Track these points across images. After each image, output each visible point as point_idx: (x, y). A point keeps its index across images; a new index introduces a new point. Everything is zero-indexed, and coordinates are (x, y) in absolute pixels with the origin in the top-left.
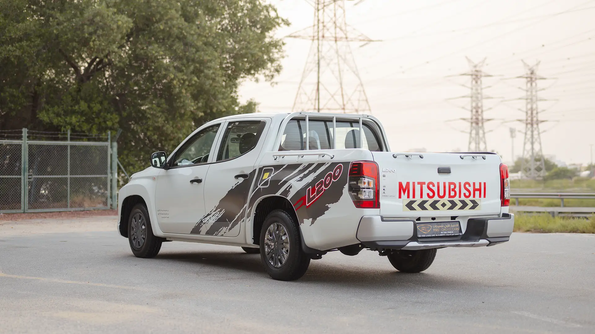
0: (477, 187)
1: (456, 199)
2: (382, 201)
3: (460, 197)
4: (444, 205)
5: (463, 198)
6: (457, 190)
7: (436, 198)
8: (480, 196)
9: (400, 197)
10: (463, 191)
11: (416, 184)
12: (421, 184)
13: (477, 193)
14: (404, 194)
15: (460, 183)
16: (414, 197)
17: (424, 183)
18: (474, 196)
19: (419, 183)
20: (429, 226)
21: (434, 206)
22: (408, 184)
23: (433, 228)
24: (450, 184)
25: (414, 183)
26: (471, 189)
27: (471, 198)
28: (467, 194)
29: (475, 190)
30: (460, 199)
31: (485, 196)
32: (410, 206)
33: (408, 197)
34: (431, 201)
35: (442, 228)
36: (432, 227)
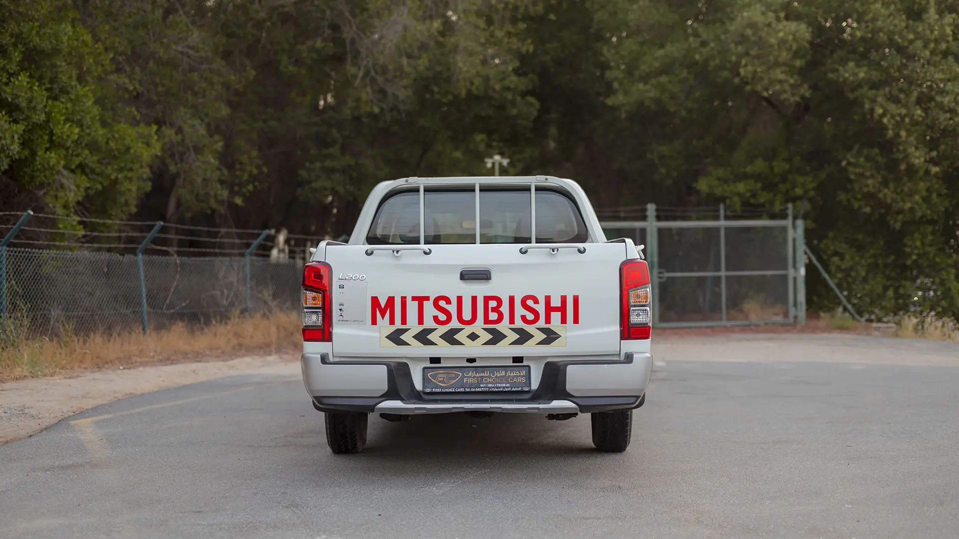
0: (556, 302)
1: (503, 327)
2: (338, 330)
3: (512, 321)
4: (473, 337)
5: (519, 323)
6: (505, 309)
7: (455, 324)
8: (564, 320)
9: (374, 322)
10: (519, 311)
11: (409, 301)
12: (421, 300)
13: (556, 316)
14: (383, 317)
15: (512, 300)
16: (404, 321)
17: (427, 298)
18: (548, 320)
19: (414, 299)
20: (454, 373)
21: (450, 337)
22: (391, 300)
23: (463, 377)
24: (487, 299)
25: (404, 299)
26: (541, 308)
27: (541, 323)
28: (530, 317)
29: (549, 309)
30: (512, 326)
31: (576, 321)
32: (396, 338)
33: (392, 322)
34: (443, 329)
35: (486, 377)
36: (463, 374)
